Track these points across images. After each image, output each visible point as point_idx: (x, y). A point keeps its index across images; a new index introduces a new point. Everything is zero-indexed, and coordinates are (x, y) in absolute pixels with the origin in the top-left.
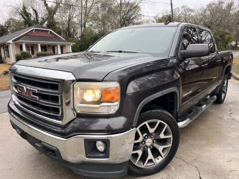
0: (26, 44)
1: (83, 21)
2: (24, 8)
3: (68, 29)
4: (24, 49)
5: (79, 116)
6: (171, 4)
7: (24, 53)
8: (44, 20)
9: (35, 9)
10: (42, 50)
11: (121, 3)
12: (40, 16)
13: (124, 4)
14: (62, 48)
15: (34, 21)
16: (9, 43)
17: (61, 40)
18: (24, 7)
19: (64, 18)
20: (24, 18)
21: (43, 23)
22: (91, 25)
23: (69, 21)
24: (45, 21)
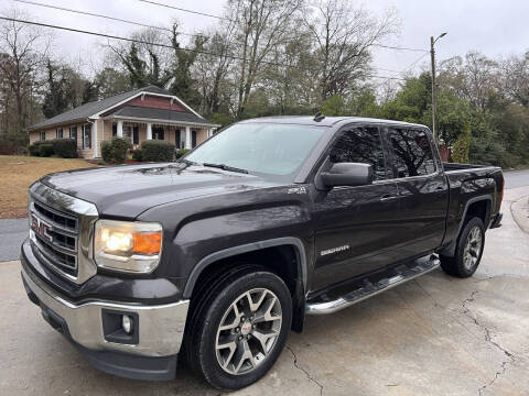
0: (125, 124)
1: (246, 79)
2: (134, 51)
3: (214, 96)
4: (120, 133)
5: (101, 272)
6: (433, 52)
7: (119, 139)
8: (168, 76)
9: (154, 52)
10: (154, 137)
11: (327, 46)
12: (163, 66)
13: (334, 46)
14: (194, 134)
15: (149, 75)
16: (93, 120)
17: (195, 119)
18: (133, 48)
19: (208, 72)
20: (132, 70)
21: (167, 81)
22: (262, 89)
23: (218, 78)
24: (171, 78)
